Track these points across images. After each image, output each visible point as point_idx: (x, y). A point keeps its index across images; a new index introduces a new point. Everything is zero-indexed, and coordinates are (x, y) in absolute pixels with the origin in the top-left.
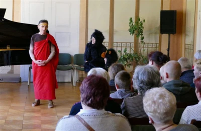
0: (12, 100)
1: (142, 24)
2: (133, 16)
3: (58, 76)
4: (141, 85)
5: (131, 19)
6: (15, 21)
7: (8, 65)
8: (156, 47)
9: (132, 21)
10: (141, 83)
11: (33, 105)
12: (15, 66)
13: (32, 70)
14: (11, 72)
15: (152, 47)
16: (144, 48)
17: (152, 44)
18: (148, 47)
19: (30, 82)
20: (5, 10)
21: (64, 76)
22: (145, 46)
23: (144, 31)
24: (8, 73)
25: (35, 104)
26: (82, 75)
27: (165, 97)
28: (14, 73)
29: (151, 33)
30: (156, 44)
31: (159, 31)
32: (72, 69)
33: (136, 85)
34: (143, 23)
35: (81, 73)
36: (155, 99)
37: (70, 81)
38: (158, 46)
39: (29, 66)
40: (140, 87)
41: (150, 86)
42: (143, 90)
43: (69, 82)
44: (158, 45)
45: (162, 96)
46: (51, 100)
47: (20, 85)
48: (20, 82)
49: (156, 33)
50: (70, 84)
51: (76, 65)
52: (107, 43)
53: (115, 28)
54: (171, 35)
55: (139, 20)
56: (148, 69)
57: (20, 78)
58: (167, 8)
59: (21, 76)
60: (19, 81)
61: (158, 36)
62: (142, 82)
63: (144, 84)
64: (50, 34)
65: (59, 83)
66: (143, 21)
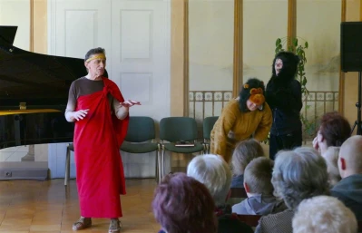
0: (32, 218)
1: (302, 52)
2: (283, 35)
3: (127, 164)
4: (290, 191)
5: (279, 41)
6: (35, 52)
7: (22, 144)
8: (334, 100)
9: (281, 46)
10: (289, 187)
11: (74, 228)
12: (37, 146)
13: (73, 154)
14: (30, 158)
15: (325, 100)
16: (309, 103)
17: (325, 93)
18: (316, 100)
19: (70, 179)
20: (15, 29)
21: (140, 166)
22: (309, 99)
23: (306, 66)
24: (23, 159)
25: (78, 225)
26: (178, 162)
27: (334, 219)
28: (36, 160)
29: (323, 71)
30: (334, 93)
31: (338, 66)
32: (157, 149)
33: (280, 192)
34: (305, 50)
35: (175, 158)
36: (314, 224)
37: (154, 174)
38: (336, 99)
39: (67, 144)
40: (289, 195)
41: (307, 192)
42: (295, 201)
43: (150, 178)
44: (336, 94)
45: (328, 217)
46: (116, 218)
47: (49, 186)
48: (48, 178)
49: (332, 71)
50: (154, 182)
51: (165, 142)
52: (230, 94)
55: (296, 44)
56: (300, 157)
57: (49, 171)
58: (354, 16)
59: (50, 167)
60: (46, 176)
61: (337, 76)
62: (291, 185)
63: (295, 190)
64: (109, 78)
65: (129, 179)
66: (304, 46)
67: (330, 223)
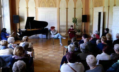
9: (73, 19)
18: (78, 26)
23: (77, 22)
28: (37, 36)
30: (81, 25)
31: (81, 21)
34: (77, 19)
53: (68, 21)
54: (85, 23)
58: (84, 14)
60: (39, 38)
61: (81, 23)
67: (92, 59)
